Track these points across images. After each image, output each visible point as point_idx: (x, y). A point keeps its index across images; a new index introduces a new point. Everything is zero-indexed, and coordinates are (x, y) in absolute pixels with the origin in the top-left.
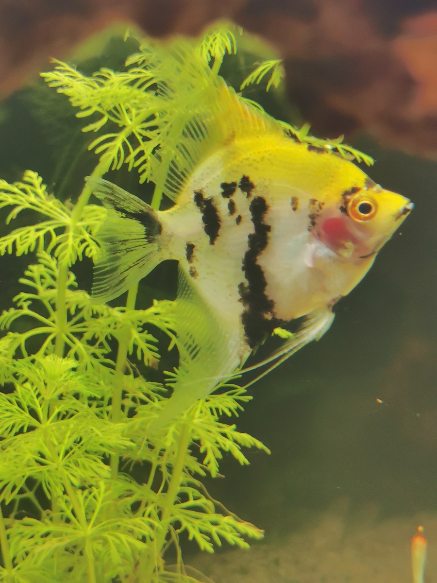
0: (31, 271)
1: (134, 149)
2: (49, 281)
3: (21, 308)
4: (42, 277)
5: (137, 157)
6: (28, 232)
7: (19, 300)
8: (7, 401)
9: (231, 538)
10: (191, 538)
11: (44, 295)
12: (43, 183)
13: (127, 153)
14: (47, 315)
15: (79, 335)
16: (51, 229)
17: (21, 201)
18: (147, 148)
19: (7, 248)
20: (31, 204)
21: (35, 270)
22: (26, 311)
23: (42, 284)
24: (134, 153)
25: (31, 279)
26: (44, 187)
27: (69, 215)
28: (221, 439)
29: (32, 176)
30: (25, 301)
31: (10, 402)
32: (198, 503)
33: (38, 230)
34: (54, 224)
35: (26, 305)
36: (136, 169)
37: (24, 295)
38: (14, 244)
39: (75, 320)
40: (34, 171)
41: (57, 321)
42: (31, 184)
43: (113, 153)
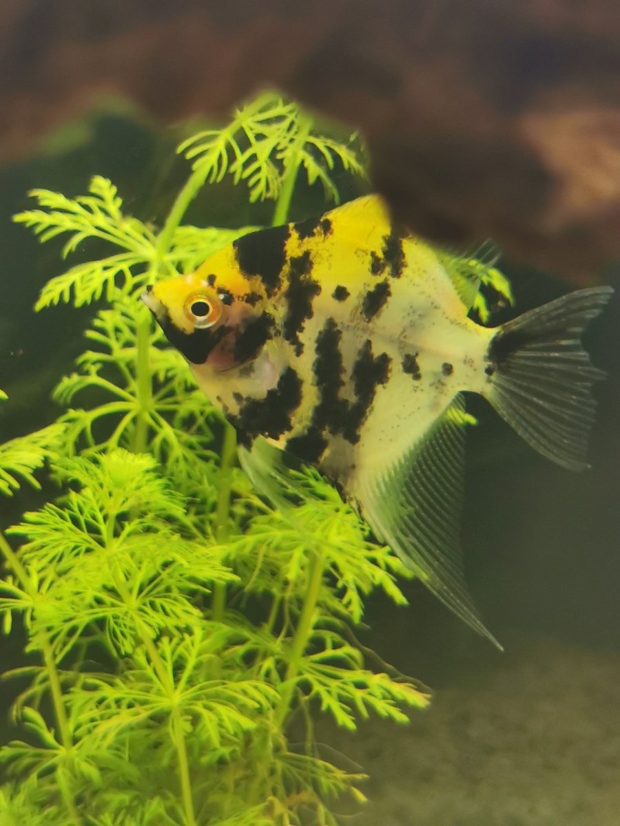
0: (102, 319)
1: (243, 151)
2: (127, 335)
3: (87, 373)
4: (117, 330)
5: (246, 165)
6: (92, 272)
7: (85, 362)
8: (57, 516)
9: (383, 708)
10: (324, 708)
11: (120, 355)
12: (117, 195)
13: (232, 158)
14: (123, 384)
15: (169, 416)
16: (125, 267)
17: (83, 225)
18: (262, 150)
19: (61, 295)
20: (98, 228)
21: (108, 319)
22: (94, 379)
23: (117, 339)
24: (241, 158)
25: (102, 331)
26: (119, 202)
27: (154, 245)
28: (368, 568)
29: (101, 185)
30: (94, 363)
31: (62, 517)
32: (340, 653)
33: (105, 268)
34: (130, 259)
35: (93, 369)
36: (244, 182)
37: (91, 355)
38: (72, 288)
39: (163, 392)
40: (105, 176)
41: (137, 393)
42: (100, 198)
43: (211, 159)
